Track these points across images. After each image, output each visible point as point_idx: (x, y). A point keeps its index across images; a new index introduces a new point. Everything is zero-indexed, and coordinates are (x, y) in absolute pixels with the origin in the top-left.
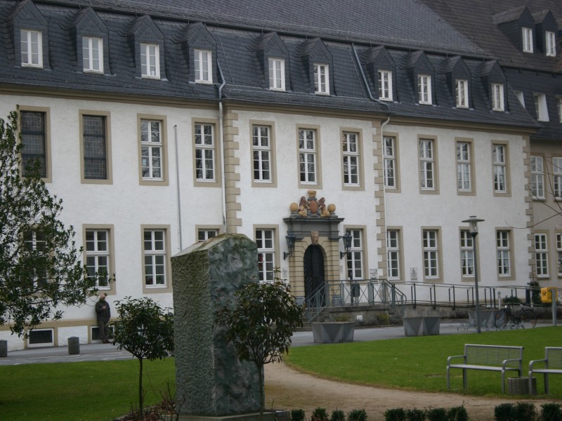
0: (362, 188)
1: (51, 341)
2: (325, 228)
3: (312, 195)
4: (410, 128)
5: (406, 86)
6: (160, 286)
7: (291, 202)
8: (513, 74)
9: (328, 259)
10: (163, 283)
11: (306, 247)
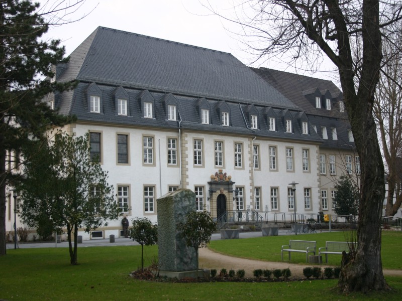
0: (243, 168)
1: (102, 236)
2: (227, 187)
3: (221, 171)
4: (265, 141)
5: (264, 122)
6: (151, 212)
7: (211, 175)
8: (312, 118)
9: (228, 200)
10: (152, 210)
11: (218, 195)
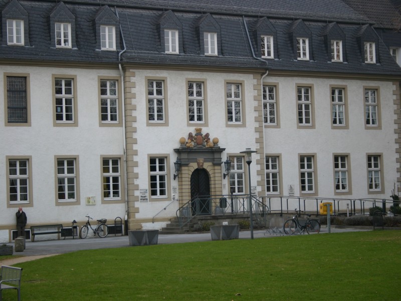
0: (244, 125)
2: (209, 156)
3: (199, 132)
4: (289, 79)
6: (72, 200)
7: (180, 137)
9: (212, 179)
11: (193, 170)
